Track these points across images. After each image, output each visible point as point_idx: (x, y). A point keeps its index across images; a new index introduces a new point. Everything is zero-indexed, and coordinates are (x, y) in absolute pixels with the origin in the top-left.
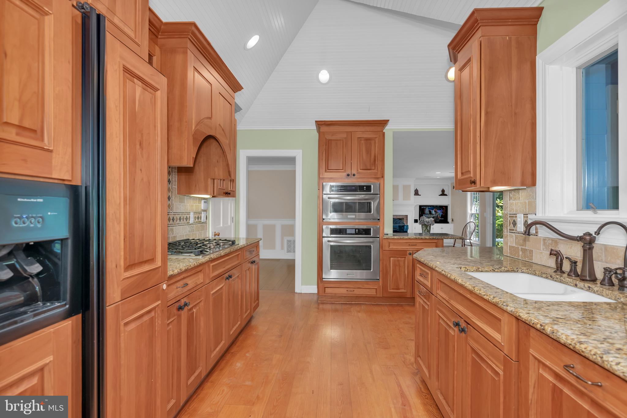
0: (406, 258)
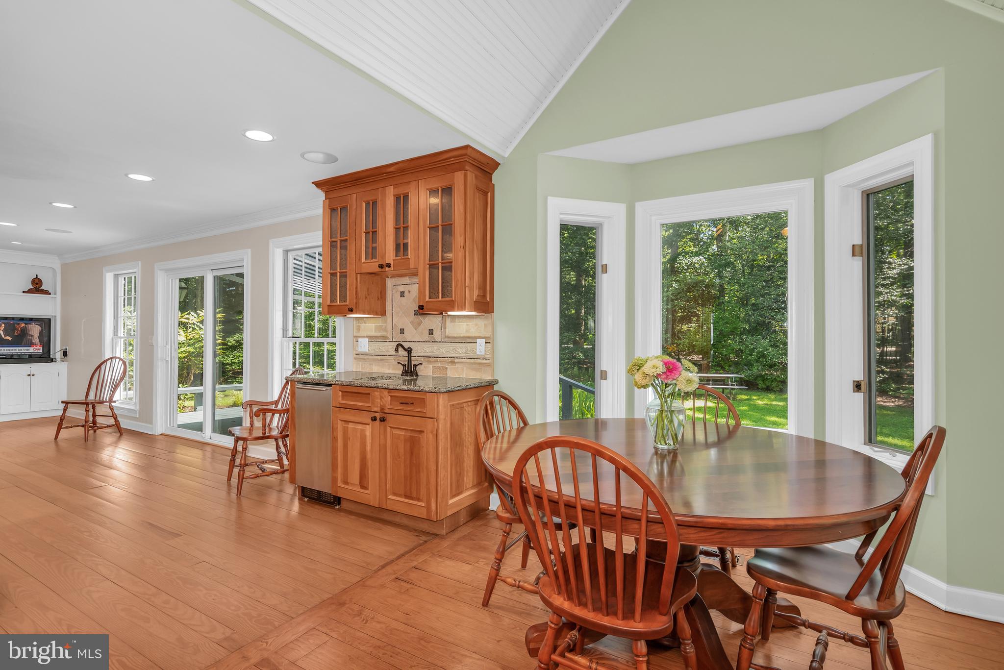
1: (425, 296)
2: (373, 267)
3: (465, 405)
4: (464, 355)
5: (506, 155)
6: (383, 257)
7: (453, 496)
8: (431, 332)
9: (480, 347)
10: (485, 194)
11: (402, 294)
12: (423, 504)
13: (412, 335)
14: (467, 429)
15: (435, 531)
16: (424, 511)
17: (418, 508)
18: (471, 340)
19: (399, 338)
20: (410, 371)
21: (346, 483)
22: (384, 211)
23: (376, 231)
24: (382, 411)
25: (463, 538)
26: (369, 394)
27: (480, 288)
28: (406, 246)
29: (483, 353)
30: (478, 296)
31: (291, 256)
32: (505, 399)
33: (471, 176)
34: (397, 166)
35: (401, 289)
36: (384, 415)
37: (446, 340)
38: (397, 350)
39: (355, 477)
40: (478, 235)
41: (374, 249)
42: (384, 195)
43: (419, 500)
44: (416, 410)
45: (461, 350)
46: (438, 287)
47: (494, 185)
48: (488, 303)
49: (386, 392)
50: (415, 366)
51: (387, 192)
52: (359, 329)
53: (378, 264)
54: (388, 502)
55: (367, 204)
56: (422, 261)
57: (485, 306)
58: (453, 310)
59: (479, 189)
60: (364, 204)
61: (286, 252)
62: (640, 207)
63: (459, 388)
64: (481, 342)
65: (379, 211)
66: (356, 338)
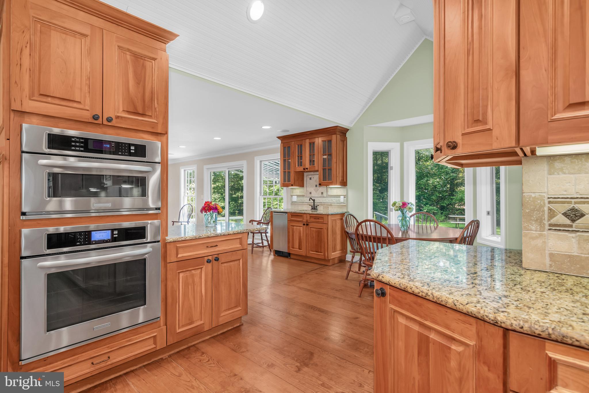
0: (204, 269)
1: (321, 180)
2: (301, 169)
3: (337, 220)
4: (335, 202)
5: (352, 126)
6: (305, 165)
7: (333, 252)
8: (322, 193)
9: (342, 199)
10: (343, 141)
11: (310, 179)
12: (323, 254)
13: (314, 195)
14: (338, 228)
15: (327, 264)
16: (323, 256)
17: (320, 255)
18: (339, 196)
19: (310, 196)
20: (314, 208)
21: (293, 248)
22: (305, 148)
23: (302, 156)
24: (307, 221)
25: (337, 266)
26: (302, 216)
27: (342, 177)
28: (314, 161)
29: (343, 201)
30: (341, 180)
31: (263, 163)
32: (352, 216)
33: (338, 136)
34: (310, 132)
35: (310, 176)
36: (308, 223)
37: (328, 196)
38: (310, 200)
39: (297, 245)
40: (341, 158)
41: (301, 162)
42: (305, 142)
43: (321, 252)
44: (320, 221)
45: (334, 200)
46: (326, 177)
47: (347, 137)
48: (345, 182)
49: (308, 215)
50: (316, 206)
51: (306, 142)
52: (293, 192)
53: (303, 168)
54: (310, 254)
55: (298, 146)
56: (320, 168)
57: (344, 184)
58: (332, 185)
59: (341, 140)
60: (297, 146)
61: (261, 161)
62: (406, 144)
63: (335, 213)
64: (342, 197)
65: (303, 149)
66: (292, 196)
